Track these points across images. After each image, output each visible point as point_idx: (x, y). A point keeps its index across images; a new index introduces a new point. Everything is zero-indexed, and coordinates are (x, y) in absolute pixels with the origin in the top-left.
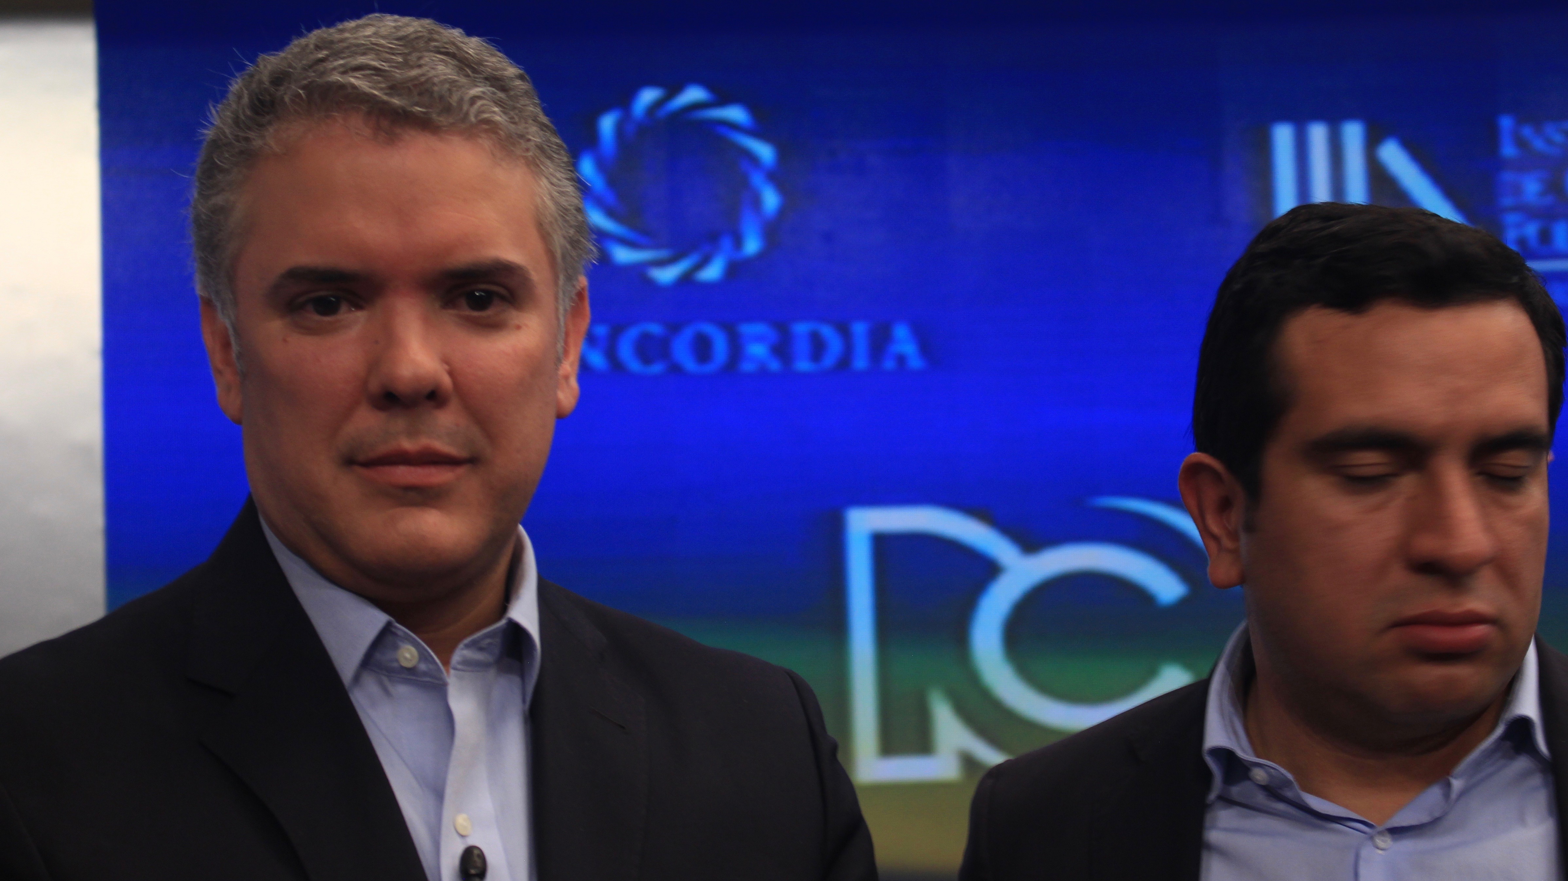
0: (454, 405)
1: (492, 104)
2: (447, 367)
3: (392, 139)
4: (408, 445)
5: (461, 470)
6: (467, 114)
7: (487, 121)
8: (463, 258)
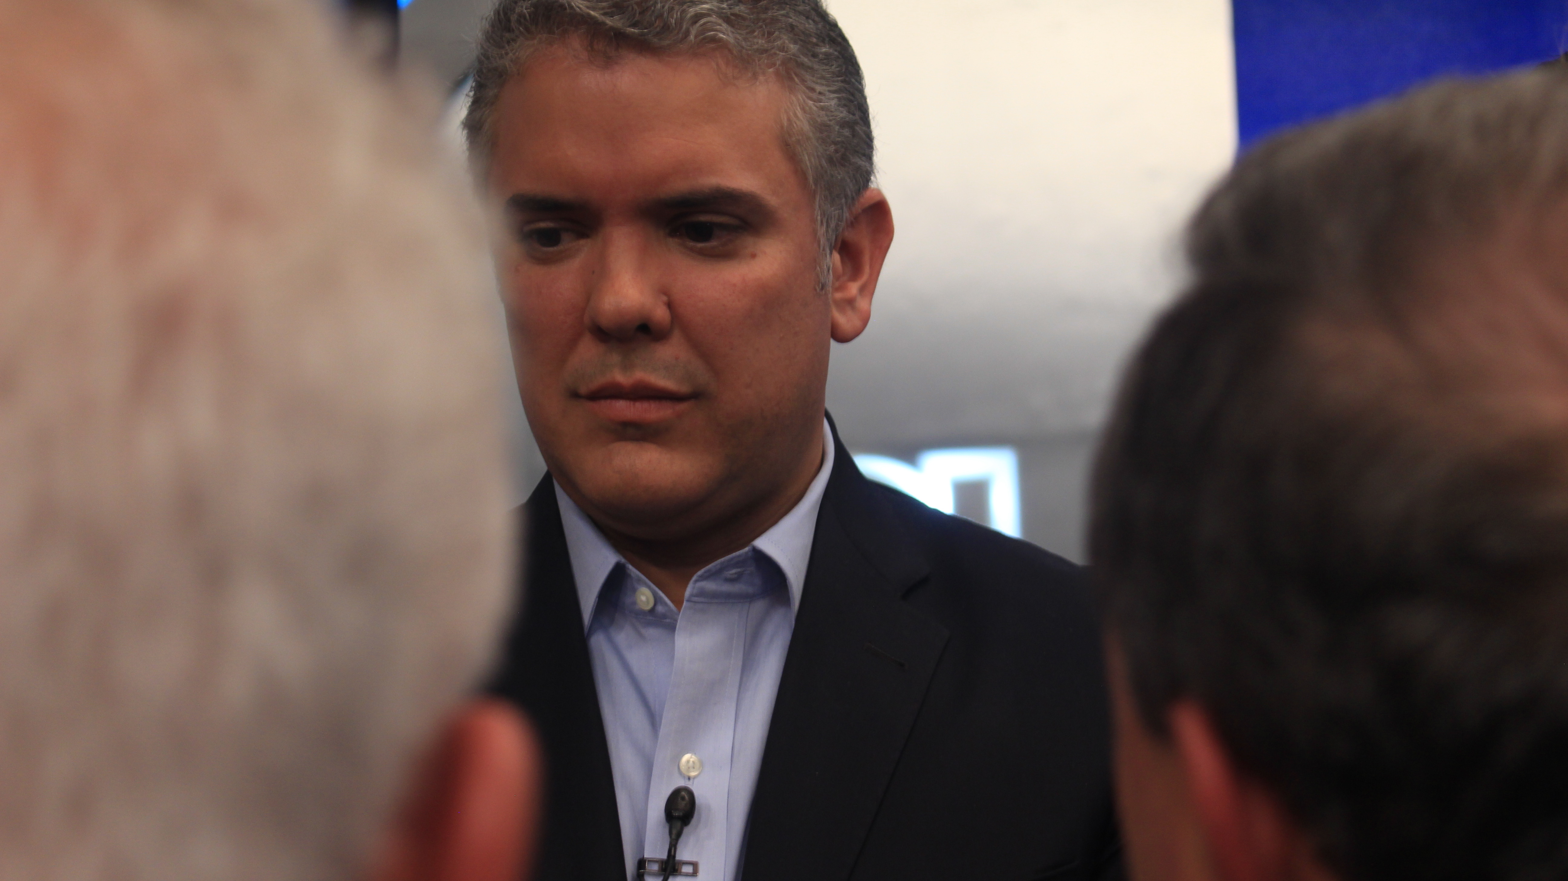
0: (677, 338)
1: (720, 21)
2: (665, 298)
3: (608, 63)
4: (621, 378)
5: (682, 407)
6: (687, 33)
7: (714, 40)
8: (680, 186)
